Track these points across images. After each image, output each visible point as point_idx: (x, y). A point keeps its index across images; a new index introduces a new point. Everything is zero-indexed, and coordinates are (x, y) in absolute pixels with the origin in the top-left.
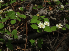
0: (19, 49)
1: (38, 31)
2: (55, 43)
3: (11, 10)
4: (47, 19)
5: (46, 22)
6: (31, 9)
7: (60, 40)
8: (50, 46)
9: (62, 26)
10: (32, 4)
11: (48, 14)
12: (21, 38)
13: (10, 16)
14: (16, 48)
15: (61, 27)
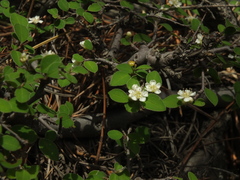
0: (82, 154)
1: (129, 109)
2: (185, 140)
3: (50, 53)
4: (156, 73)
5: (153, 83)
6: (115, 44)
7: (199, 130)
8: (170, 149)
9: (193, 94)
10: (120, 30)
11: (158, 59)
12: (90, 123)
13: (46, 70)
14: (75, 151)
15: (191, 99)
